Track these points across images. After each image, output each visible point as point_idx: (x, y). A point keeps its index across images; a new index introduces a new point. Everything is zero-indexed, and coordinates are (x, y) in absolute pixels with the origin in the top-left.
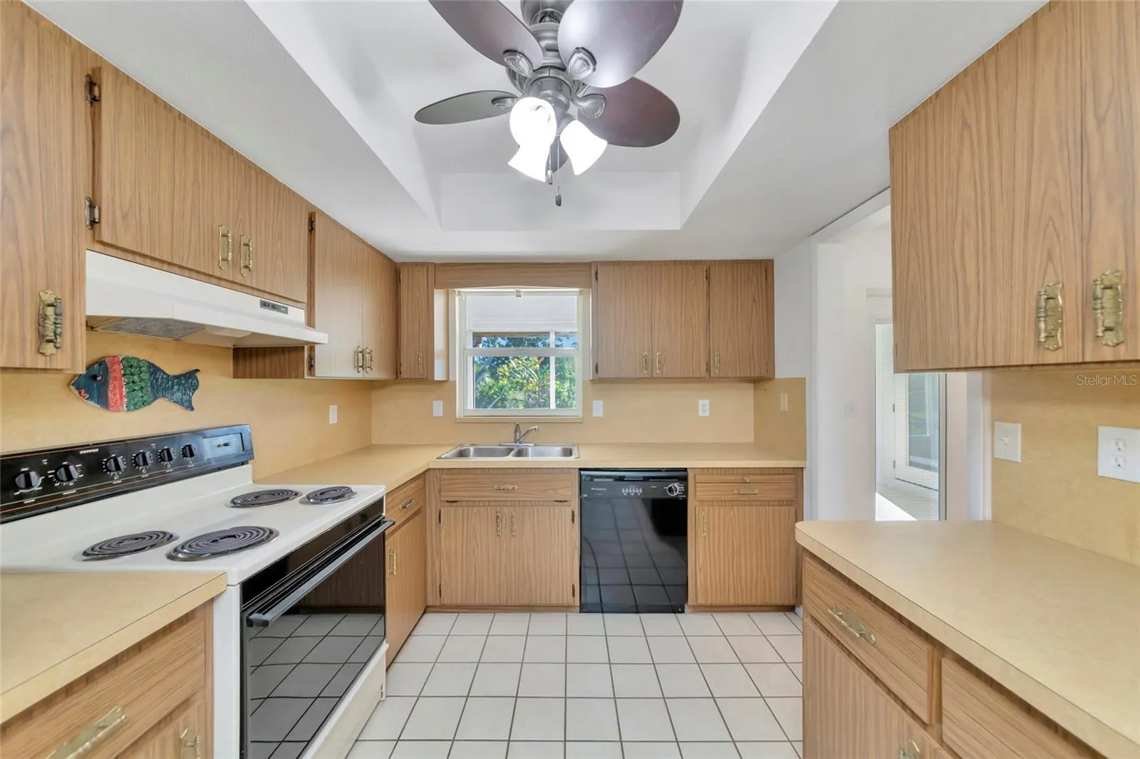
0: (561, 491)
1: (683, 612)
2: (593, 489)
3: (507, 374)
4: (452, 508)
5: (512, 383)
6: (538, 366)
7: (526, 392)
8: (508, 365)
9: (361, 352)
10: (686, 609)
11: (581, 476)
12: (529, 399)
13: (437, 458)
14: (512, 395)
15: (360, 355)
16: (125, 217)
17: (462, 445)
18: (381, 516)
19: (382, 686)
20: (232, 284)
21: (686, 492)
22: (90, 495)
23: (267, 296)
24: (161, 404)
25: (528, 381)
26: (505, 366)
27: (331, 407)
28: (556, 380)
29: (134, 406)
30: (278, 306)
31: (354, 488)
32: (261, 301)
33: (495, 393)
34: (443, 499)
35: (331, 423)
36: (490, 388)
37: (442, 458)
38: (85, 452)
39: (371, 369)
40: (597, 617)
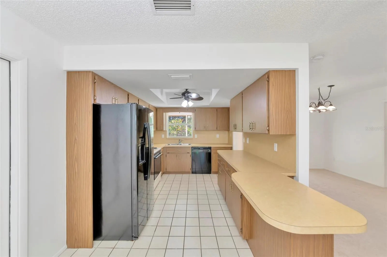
0: (188, 151)
1: (211, 174)
2: (194, 151)
4: (168, 154)
5: (172, 128)
6: (181, 122)
10: (212, 173)
11: (192, 148)
12: (178, 134)
17: (169, 143)
18: (160, 152)
21: (211, 151)
28: (188, 127)
37: (166, 145)
40: (195, 175)
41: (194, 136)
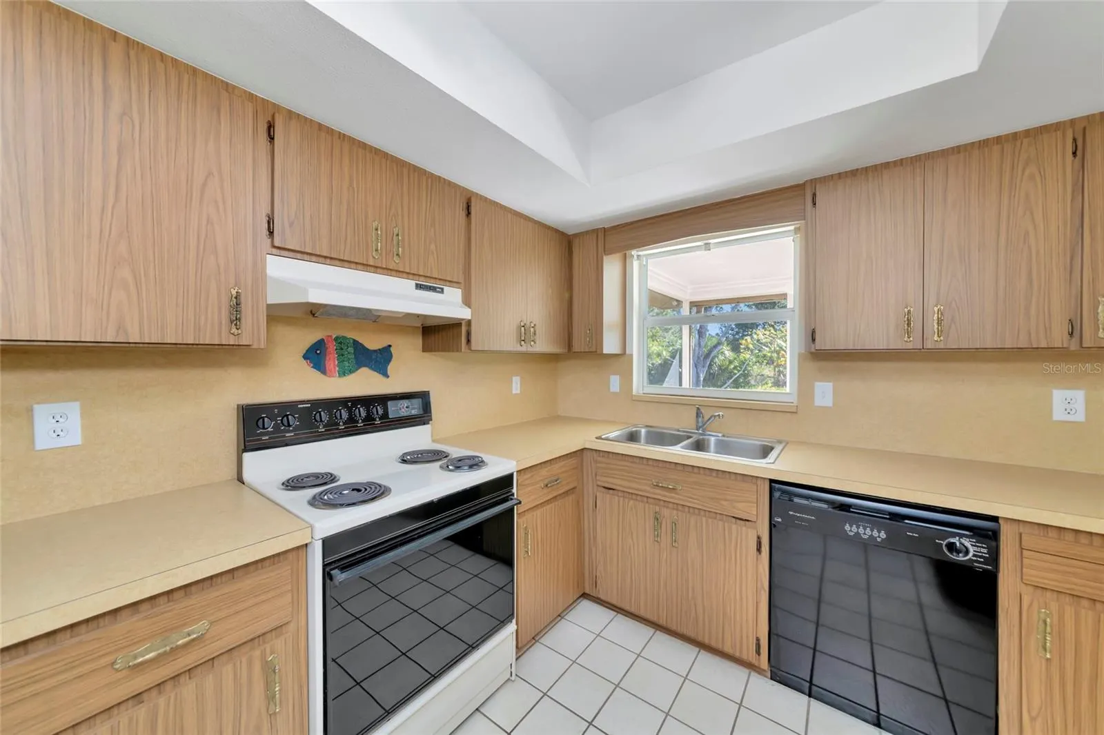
0: (740, 505)
2: (791, 513)
3: (751, 346)
4: (608, 496)
5: (757, 357)
7: (775, 367)
8: (752, 338)
9: (523, 326)
11: (772, 490)
12: (779, 375)
13: (597, 438)
14: (755, 370)
15: (523, 328)
16: (291, 225)
17: (635, 426)
18: (510, 492)
19: (511, 665)
20: (388, 271)
21: (994, 557)
22: (301, 438)
23: (422, 279)
24: (365, 372)
25: (778, 354)
26: (748, 338)
27: (514, 378)
29: (343, 374)
30: (434, 287)
31: (485, 457)
32: (417, 285)
33: (735, 368)
34: (599, 483)
35: (514, 392)
36: (731, 362)
37: (602, 439)
38: (301, 406)
39: (535, 343)
41: (805, 390)
